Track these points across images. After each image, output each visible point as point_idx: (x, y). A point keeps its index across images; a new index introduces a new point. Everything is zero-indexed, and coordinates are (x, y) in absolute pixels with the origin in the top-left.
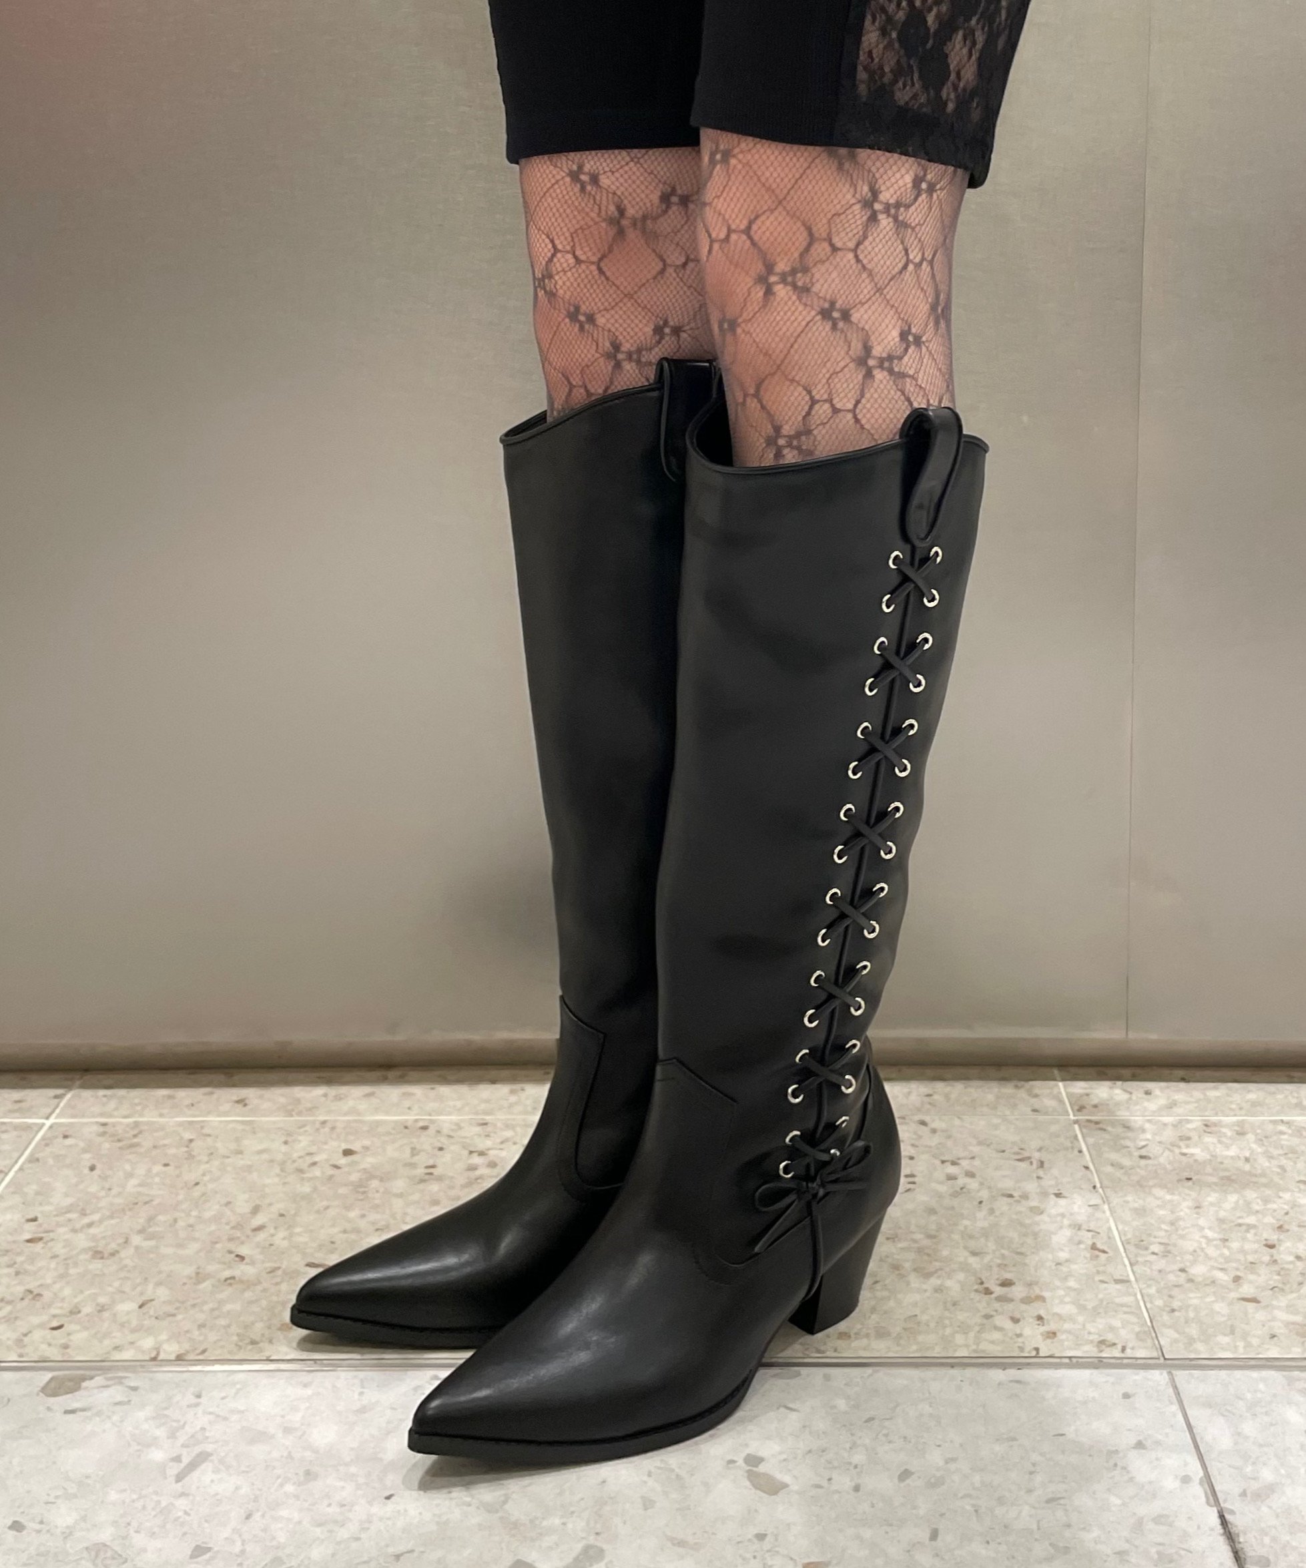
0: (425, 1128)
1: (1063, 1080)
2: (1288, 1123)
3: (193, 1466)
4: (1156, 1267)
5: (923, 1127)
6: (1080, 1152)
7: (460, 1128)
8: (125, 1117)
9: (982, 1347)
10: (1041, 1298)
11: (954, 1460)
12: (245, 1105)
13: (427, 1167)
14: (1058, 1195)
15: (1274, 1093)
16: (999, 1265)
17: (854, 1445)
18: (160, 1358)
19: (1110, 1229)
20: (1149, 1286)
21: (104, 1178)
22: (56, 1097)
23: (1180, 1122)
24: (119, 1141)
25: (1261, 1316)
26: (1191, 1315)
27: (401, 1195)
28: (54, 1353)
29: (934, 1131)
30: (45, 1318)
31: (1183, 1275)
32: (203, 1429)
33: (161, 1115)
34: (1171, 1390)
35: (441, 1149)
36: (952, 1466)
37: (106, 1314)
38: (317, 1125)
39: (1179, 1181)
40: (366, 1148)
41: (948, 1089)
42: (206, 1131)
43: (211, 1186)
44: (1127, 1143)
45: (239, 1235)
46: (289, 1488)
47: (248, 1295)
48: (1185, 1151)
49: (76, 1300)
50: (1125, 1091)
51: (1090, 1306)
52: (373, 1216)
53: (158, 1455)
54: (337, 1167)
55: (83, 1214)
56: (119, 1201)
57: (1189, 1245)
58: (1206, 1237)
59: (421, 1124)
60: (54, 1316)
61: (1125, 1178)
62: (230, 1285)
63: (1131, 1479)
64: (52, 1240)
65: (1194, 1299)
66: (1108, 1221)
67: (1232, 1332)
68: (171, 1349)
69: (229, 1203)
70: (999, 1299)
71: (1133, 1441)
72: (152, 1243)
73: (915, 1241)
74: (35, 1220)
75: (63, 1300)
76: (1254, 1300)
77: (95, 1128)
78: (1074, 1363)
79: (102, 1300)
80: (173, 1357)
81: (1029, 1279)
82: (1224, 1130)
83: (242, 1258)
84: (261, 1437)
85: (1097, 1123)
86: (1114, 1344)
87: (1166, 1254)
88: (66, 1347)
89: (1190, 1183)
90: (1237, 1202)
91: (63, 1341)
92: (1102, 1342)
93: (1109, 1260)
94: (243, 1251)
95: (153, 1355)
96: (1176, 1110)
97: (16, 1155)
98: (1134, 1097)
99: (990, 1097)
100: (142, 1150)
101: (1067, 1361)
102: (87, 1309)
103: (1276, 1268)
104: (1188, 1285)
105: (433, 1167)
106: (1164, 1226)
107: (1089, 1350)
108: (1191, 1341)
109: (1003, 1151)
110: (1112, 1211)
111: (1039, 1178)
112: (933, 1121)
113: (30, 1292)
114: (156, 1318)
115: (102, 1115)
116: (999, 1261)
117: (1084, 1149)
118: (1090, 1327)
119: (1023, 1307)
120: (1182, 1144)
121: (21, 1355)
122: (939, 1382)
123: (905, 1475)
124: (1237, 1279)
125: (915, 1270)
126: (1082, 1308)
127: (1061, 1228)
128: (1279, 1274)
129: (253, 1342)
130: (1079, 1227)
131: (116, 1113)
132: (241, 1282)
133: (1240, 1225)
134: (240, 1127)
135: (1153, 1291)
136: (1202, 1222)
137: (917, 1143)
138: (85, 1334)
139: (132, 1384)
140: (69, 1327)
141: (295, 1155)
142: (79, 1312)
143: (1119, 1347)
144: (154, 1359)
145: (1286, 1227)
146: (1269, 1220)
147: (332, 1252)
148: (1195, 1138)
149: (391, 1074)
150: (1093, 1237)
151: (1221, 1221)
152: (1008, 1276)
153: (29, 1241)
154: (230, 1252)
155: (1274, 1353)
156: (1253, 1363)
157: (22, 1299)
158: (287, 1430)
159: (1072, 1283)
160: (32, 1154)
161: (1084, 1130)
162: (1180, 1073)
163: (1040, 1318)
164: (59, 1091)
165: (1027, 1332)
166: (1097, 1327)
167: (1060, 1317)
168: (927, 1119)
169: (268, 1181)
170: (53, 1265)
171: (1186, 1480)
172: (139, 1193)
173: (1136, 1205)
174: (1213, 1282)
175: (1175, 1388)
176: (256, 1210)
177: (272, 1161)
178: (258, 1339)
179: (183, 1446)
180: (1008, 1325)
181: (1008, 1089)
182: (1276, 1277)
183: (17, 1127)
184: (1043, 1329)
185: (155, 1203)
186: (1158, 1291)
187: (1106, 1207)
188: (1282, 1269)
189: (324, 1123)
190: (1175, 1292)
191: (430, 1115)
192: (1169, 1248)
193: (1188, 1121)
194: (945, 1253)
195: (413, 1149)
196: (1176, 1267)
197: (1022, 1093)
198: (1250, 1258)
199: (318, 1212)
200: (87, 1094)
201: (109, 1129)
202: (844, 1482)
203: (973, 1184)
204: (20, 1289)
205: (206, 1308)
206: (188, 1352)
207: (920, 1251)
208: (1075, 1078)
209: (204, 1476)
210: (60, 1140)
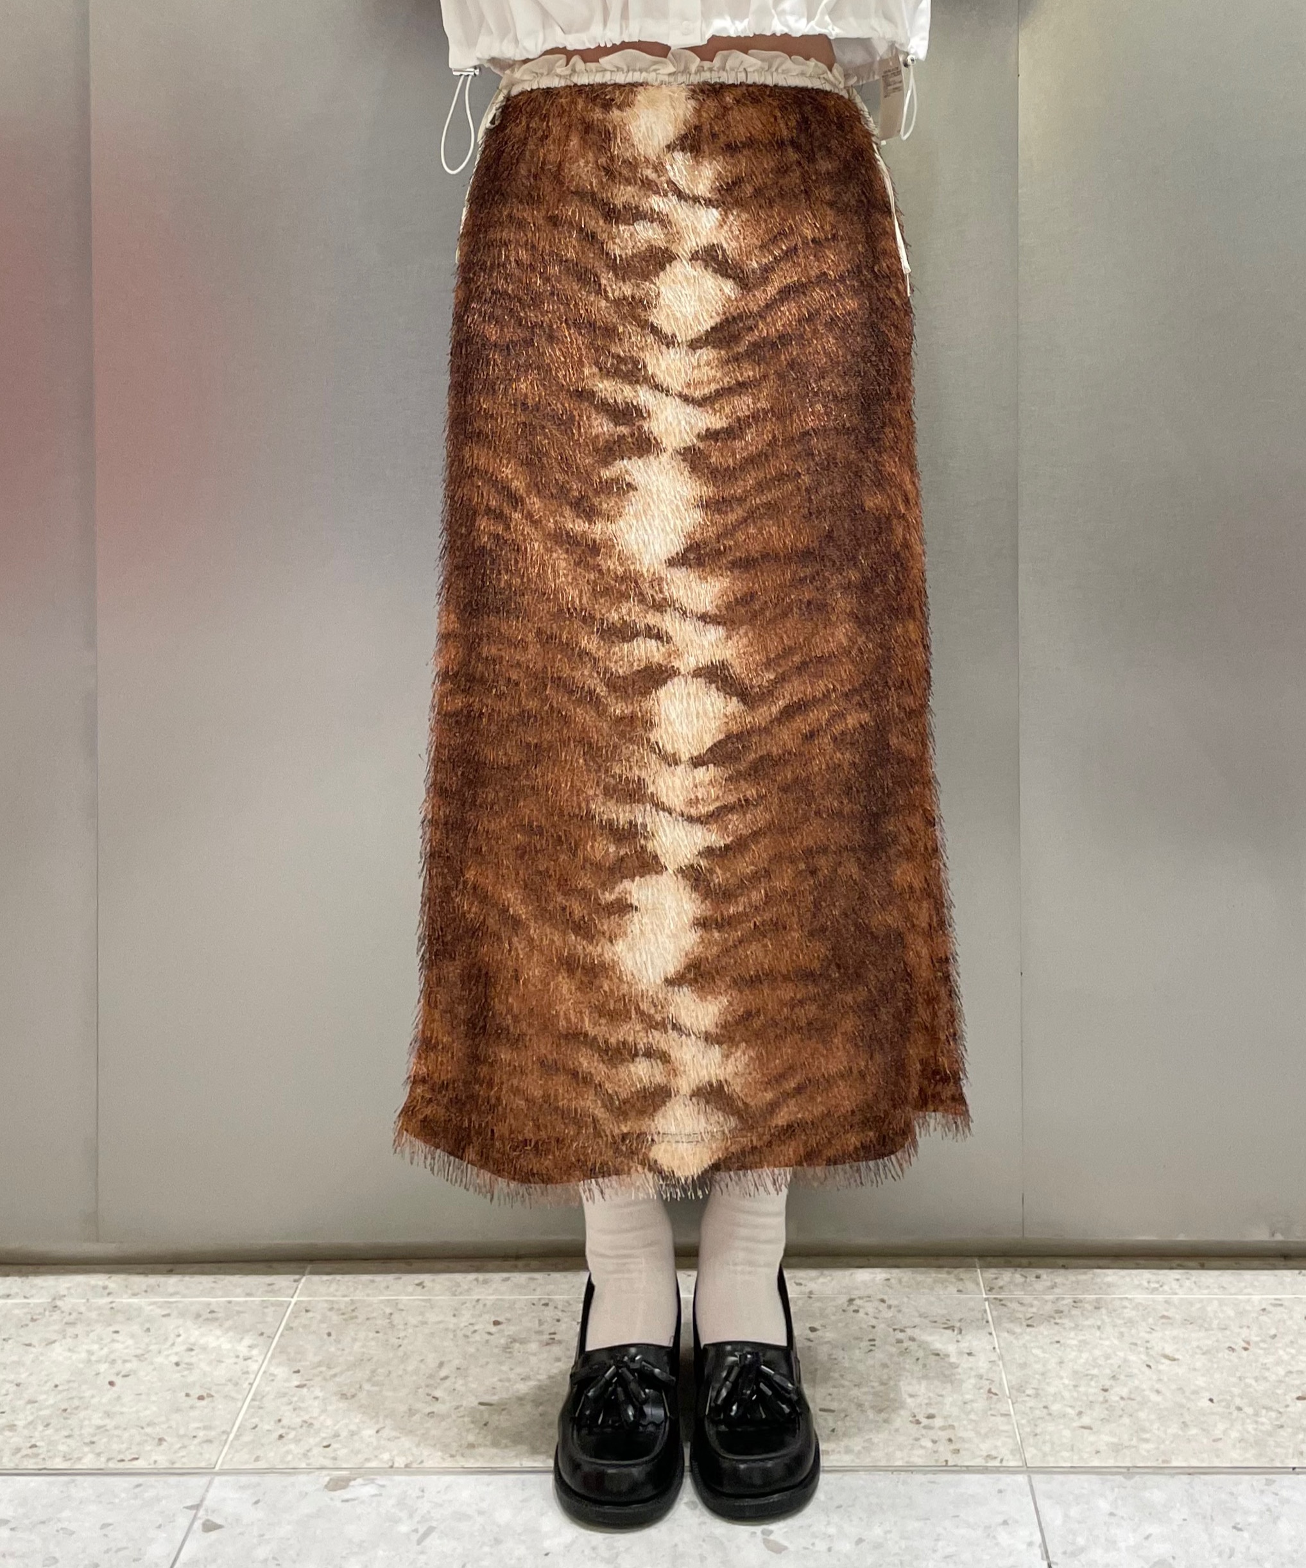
0: (546, 1305)
1: (981, 1268)
2: (1130, 1299)
3: (426, 1535)
4: (1029, 1404)
5: (883, 1304)
6: (987, 1322)
7: (570, 1304)
8: (344, 1296)
9: (912, 1460)
10: (952, 1427)
11: (890, 1532)
12: (423, 1287)
13: (550, 1334)
14: (970, 1354)
15: (1123, 1277)
16: (927, 1404)
17: (829, 1523)
18: (396, 1465)
19: (1001, 1379)
20: (1023, 1418)
21: (338, 1341)
22: (295, 1281)
23: (1058, 1299)
24: (343, 1314)
25: (1092, 1438)
26: (1048, 1437)
27: (535, 1354)
28: (328, 1463)
29: (890, 1307)
30: (318, 1439)
31: (1045, 1411)
32: (429, 1512)
33: (368, 1295)
34: (1028, 1488)
35: (558, 1321)
36: (889, 1536)
37: (356, 1437)
38: (474, 1303)
39: (1051, 1343)
40: (509, 1320)
41: (902, 1274)
42: (401, 1306)
43: (410, 1348)
44: (1020, 1315)
45: (432, 1382)
46: (486, 1549)
47: (443, 1424)
48: (1058, 1321)
49: (337, 1427)
50: (1022, 1275)
51: (983, 1431)
52: (519, 1370)
53: (404, 1528)
54: (490, 1333)
55: (329, 1368)
56: (351, 1358)
57: (1052, 1390)
58: (1063, 1384)
59: (543, 1302)
60: (324, 1438)
61: (1015, 1341)
62: (432, 1417)
63: (997, 1544)
64: (313, 1386)
65: (1051, 1427)
66: (1000, 1373)
67: (1072, 1450)
68: (400, 1462)
69: (422, 1361)
70: (925, 1427)
71: (1001, 1521)
72: (376, 1389)
73: (873, 1387)
74: (298, 1372)
75: (327, 1427)
76: (1090, 1428)
77: (326, 1305)
78: (969, 1470)
79: (353, 1427)
80: (403, 1466)
81: (946, 1413)
82: (1086, 1306)
83: (437, 1399)
84: (467, 1517)
85: (1001, 1300)
86: (996, 1458)
87: (1037, 1395)
88: (335, 1459)
89: (1058, 1345)
90: (1087, 1360)
91: (332, 1455)
92: (988, 1456)
93: (999, 1400)
94: (437, 1394)
95: (390, 1464)
96: (1056, 1290)
97: (277, 1325)
98: (1028, 1280)
99: (929, 1280)
100: (359, 1321)
101: (964, 1469)
102: (344, 1434)
103: (1106, 1405)
104: (1047, 1417)
105: (554, 1333)
106: (1037, 1376)
107: (979, 1462)
108: (1045, 1455)
109: (935, 1322)
110: (1004, 1365)
111: (958, 1341)
112: (889, 1299)
113: (305, 1422)
114: (389, 1439)
115: (328, 1295)
116: (926, 1401)
117: (990, 1319)
118: (982, 1446)
119: (940, 1433)
120: (1056, 1316)
121: (308, 1464)
122: (883, 1482)
123: (860, 1541)
124: (1080, 1413)
125: (872, 1407)
126: (978, 1433)
127: (969, 1378)
128: (1107, 1409)
129: (452, 1456)
130: (981, 1377)
131: (338, 1293)
132: (438, 1415)
133: (1087, 1375)
134: (423, 1304)
135: (1024, 1421)
136: (1062, 1373)
137: (877, 1315)
138: (345, 1451)
139: (381, 1483)
140: (335, 1446)
141: (462, 1325)
142: (339, 1436)
143: (999, 1459)
144: (392, 1467)
145: (1117, 1376)
146: (1108, 1371)
147: (494, 1394)
148: (1066, 1312)
149: (520, 1263)
150: (990, 1384)
151: (1075, 1372)
152: (931, 1411)
153: (298, 1387)
154: (428, 1395)
155: (1096, 1463)
156: (1083, 1470)
157: (301, 1427)
158: (481, 1513)
159: (973, 1416)
160: (287, 1324)
161: (992, 1306)
162: (1061, 1261)
163: (950, 1440)
164: (297, 1277)
165: (941, 1449)
166: (985, 1447)
167: (963, 1439)
168: (885, 1297)
169: (446, 1344)
170: (316, 1403)
171: (1030, 1544)
172: (364, 1353)
173: (1021, 1361)
174: (1064, 1415)
175: (1031, 1486)
176: (441, 1365)
177: (447, 1329)
178: (454, 1453)
179: (418, 1522)
180: (929, 1444)
181: (942, 1275)
182: (1107, 1412)
183: (273, 1304)
184: (952, 1447)
185: (375, 1359)
186: (1029, 1422)
187: (1000, 1363)
188: (1111, 1406)
189: (478, 1300)
190: (1040, 1421)
191: (548, 1295)
192: (1040, 1392)
193: (1063, 1299)
194: (892, 1396)
195: (540, 1320)
196: (1041, 1405)
197: (952, 1278)
198: (1091, 1398)
199: (482, 1366)
200: (316, 1278)
201: (336, 1306)
202: (821, 1546)
203: (913, 1346)
204: (299, 1420)
205: (418, 1432)
206: (411, 1463)
207: (876, 1394)
208: (989, 1266)
209: (433, 1541)
210: (303, 1313)
